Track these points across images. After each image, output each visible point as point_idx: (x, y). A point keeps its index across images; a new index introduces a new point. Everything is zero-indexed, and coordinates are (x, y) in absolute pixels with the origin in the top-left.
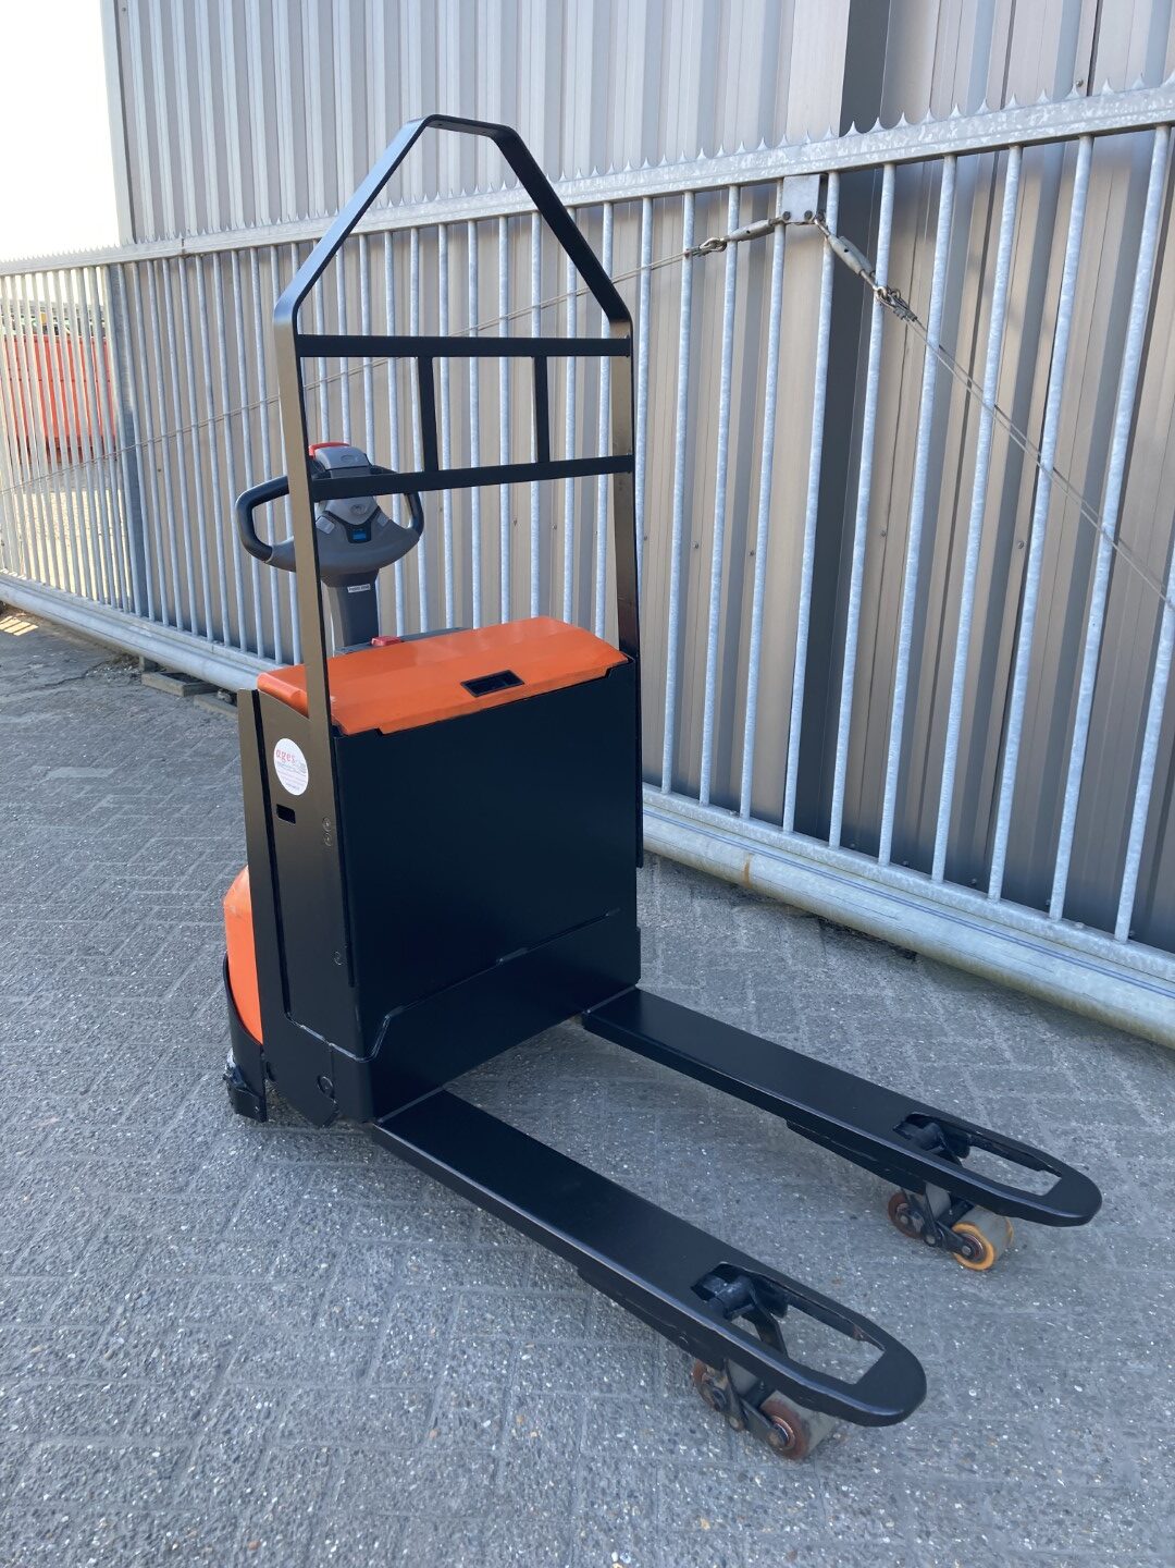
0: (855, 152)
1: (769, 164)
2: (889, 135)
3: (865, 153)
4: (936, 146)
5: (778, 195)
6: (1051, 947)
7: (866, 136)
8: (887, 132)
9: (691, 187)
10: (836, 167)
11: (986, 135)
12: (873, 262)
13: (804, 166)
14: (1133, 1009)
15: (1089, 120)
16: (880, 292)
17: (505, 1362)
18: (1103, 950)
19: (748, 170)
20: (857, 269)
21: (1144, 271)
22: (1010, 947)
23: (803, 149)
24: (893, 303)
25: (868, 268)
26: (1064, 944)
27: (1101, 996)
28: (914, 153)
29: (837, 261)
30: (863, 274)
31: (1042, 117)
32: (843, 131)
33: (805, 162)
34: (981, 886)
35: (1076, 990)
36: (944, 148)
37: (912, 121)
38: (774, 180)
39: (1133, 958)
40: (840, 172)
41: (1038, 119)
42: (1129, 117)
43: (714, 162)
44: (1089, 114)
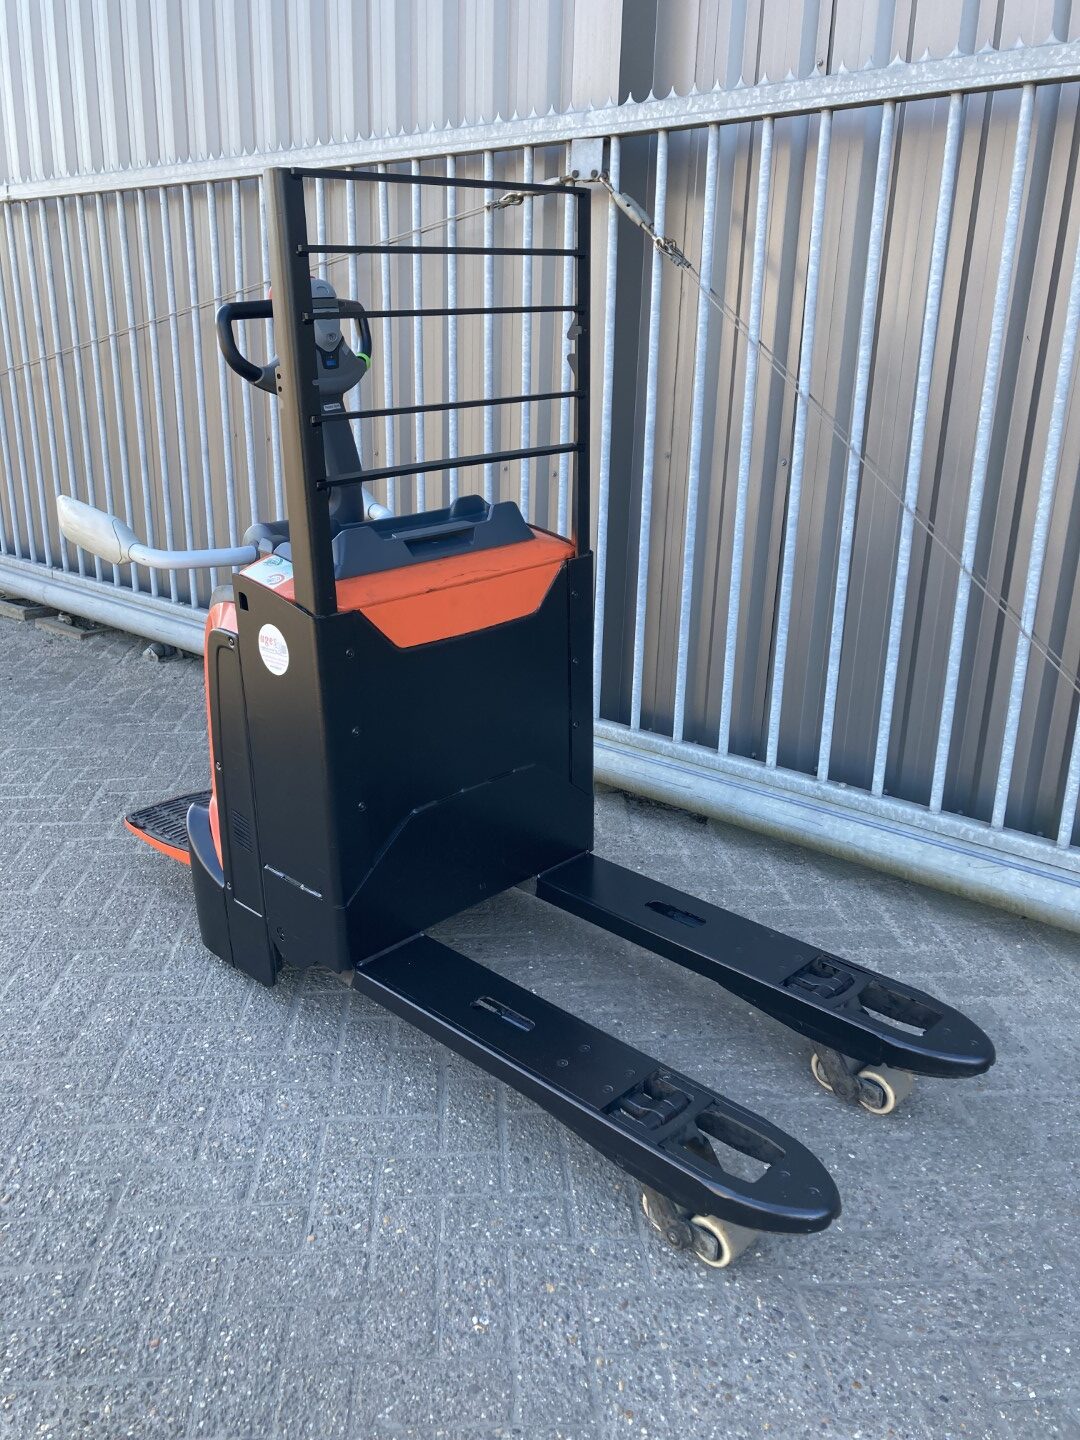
0: (633, 119)
1: (559, 127)
2: (661, 105)
3: (641, 121)
4: (702, 116)
5: (567, 156)
6: (821, 803)
7: (642, 106)
8: (659, 102)
9: (489, 147)
10: (617, 132)
11: (744, 107)
12: (651, 215)
13: (589, 130)
14: (888, 853)
15: (828, 96)
16: (658, 242)
17: (370, 1176)
18: (863, 805)
19: (538, 133)
20: (638, 221)
21: (877, 227)
22: (786, 807)
23: (588, 115)
24: (670, 251)
25: (648, 221)
26: (830, 802)
27: (862, 843)
28: (683, 121)
29: (621, 215)
30: (643, 225)
31: (790, 92)
32: (622, 101)
33: (591, 127)
34: (759, 756)
35: (841, 839)
36: (709, 118)
37: (680, 93)
38: (563, 142)
39: (887, 809)
40: (621, 136)
41: (786, 94)
42: (861, 94)
43: (509, 124)
44: (828, 90)
